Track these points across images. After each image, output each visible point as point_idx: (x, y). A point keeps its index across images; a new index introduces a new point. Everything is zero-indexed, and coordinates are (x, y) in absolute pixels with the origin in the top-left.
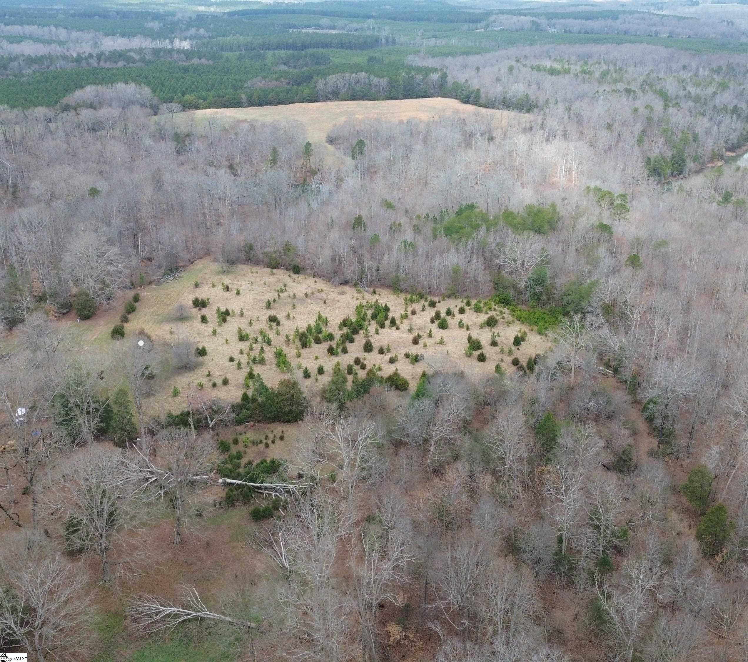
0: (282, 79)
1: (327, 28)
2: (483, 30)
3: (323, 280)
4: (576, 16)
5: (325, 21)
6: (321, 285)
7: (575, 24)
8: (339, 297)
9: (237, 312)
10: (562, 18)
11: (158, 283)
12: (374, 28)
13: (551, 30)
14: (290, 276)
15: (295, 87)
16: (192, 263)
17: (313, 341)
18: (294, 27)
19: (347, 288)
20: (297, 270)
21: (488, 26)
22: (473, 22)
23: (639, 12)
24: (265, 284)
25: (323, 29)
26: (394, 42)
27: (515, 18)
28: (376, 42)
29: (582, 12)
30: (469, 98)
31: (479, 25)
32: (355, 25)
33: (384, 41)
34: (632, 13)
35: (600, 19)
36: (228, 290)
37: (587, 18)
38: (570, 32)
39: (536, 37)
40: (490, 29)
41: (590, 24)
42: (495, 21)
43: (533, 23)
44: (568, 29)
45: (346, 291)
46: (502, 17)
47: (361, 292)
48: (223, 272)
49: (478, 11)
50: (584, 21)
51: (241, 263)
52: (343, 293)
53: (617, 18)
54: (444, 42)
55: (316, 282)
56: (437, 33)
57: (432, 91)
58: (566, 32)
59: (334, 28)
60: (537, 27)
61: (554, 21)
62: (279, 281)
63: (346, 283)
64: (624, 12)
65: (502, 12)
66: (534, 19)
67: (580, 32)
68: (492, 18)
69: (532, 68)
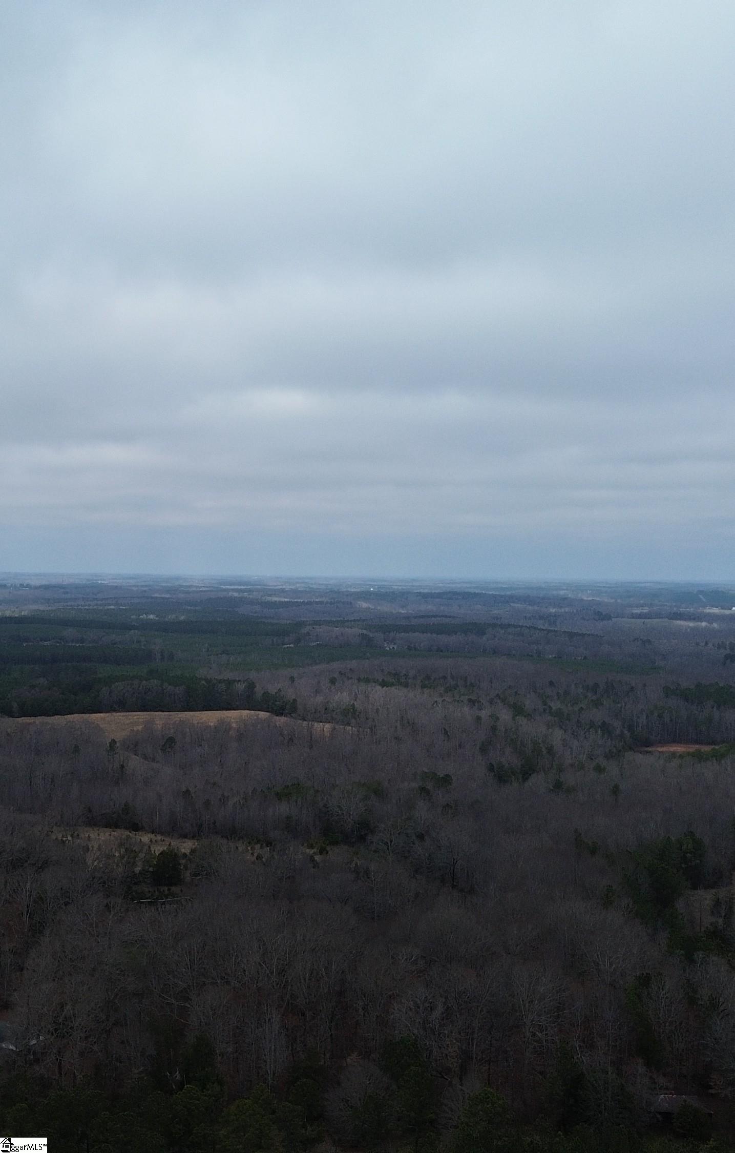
0: (55, 689)
1: (72, 641)
2: (292, 645)
4: (425, 629)
7: (423, 640)
10: (406, 631)
12: (139, 642)
13: (388, 647)
21: (298, 641)
22: (279, 635)
23: (517, 626)
27: (337, 631)
30: (283, 710)
31: (286, 639)
32: (113, 638)
34: (503, 626)
35: (458, 633)
37: (439, 633)
38: (415, 649)
39: (368, 654)
40: (301, 644)
41: (444, 639)
42: (308, 634)
43: (363, 636)
44: (412, 646)
46: (319, 629)
49: (283, 622)
50: (435, 635)
53: (484, 634)
54: (240, 659)
57: (238, 703)
58: (409, 648)
59: (84, 640)
60: (368, 641)
61: (392, 634)
64: (494, 626)
65: (318, 623)
66: (364, 632)
67: (429, 649)
68: (304, 631)
69: (359, 680)
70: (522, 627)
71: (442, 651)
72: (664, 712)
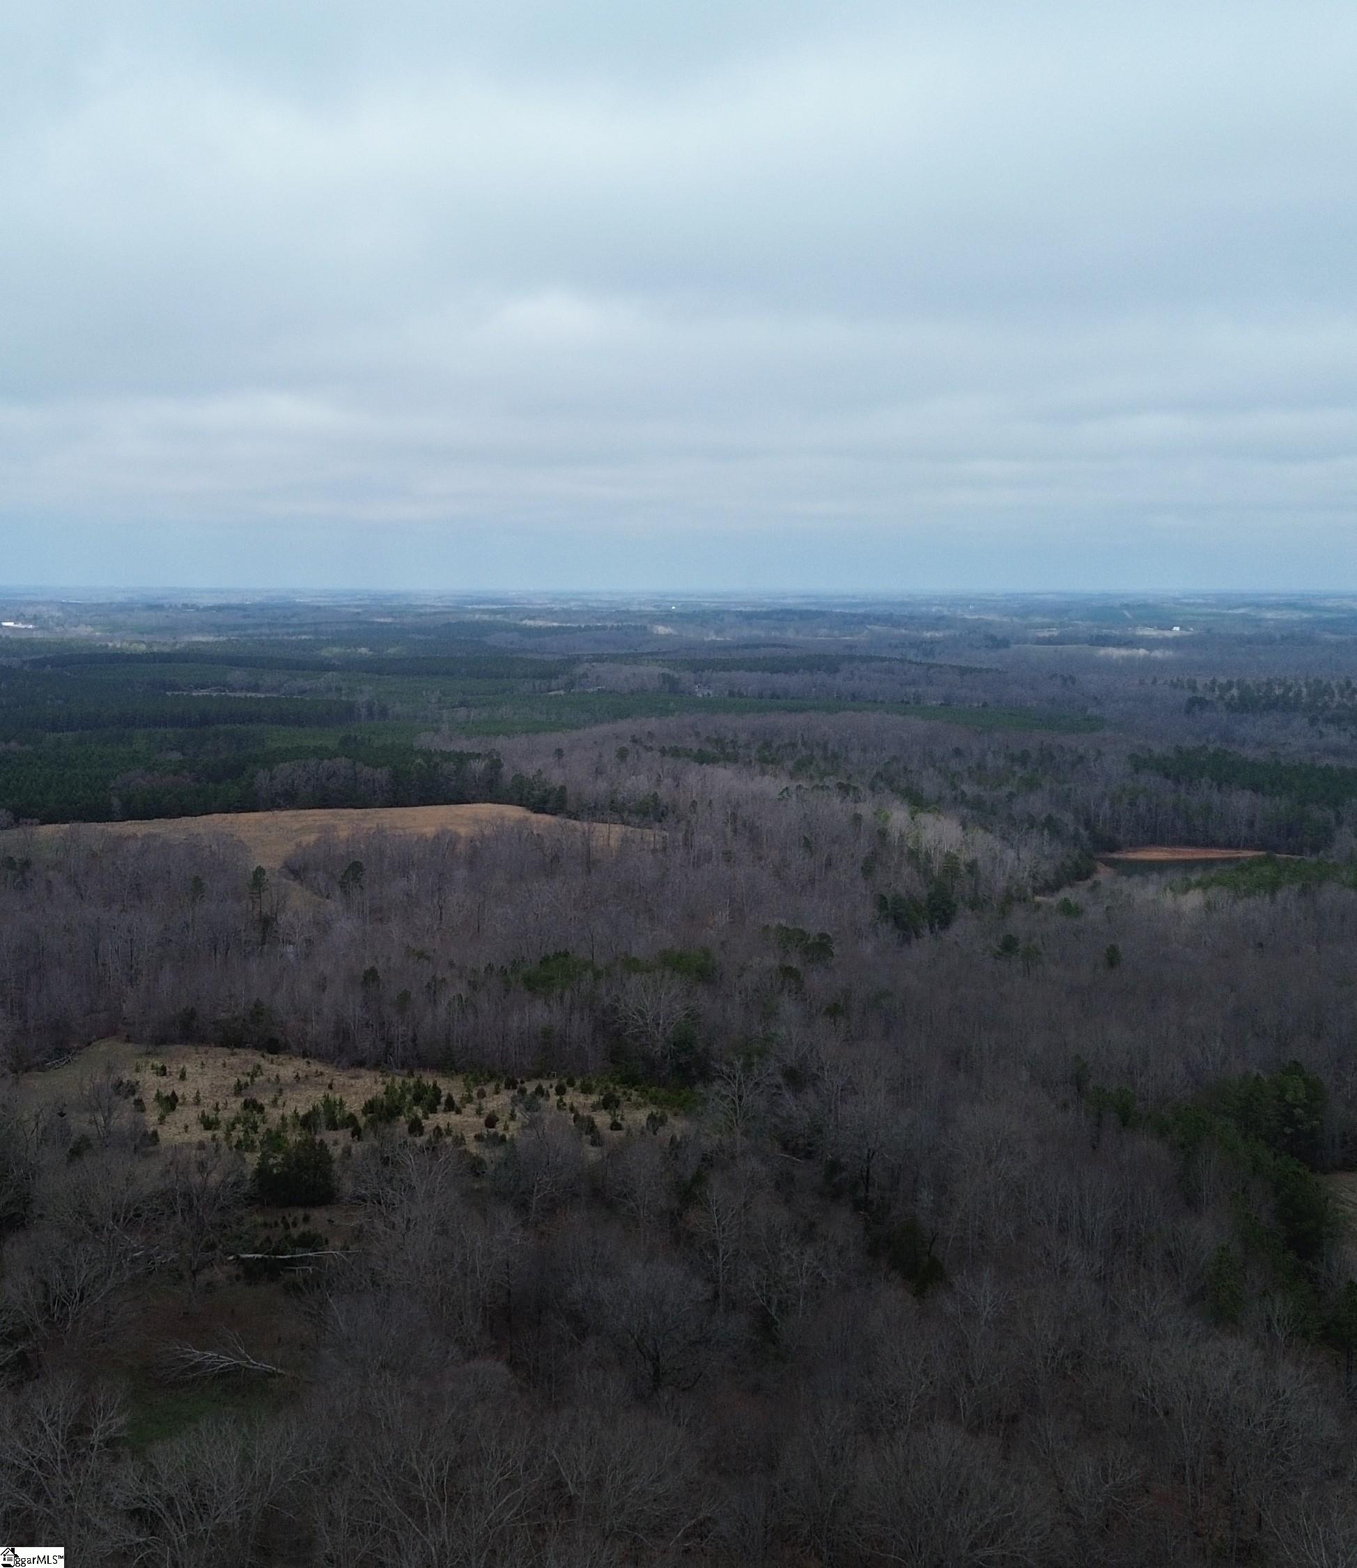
0: (186, 773)
1: (242, 689)
2: (562, 692)
3: (320, 1061)
4: (753, 665)
5: (237, 675)
6: (316, 1066)
7: (751, 681)
8: (353, 1082)
9: (190, 1099)
10: (724, 669)
11: (41, 1067)
12: (339, 689)
13: (701, 692)
14: (263, 1056)
15: (211, 785)
16: (89, 1044)
17: (324, 1125)
18: (174, 687)
19: (363, 1072)
20: (273, 1047)
21: (570, 685)
22: (542, 676)
23: (883, 660)
24: (224, 1065)
25: (234, 690)
26: (384, 713)
27: (627, 670)
28: (349, 712)
29: (764, 658)
30: (546, 804)
31: (554, 683)
32: (301, 683)
33: (364, 711)
34: (867, 659)
35: (801, 671)
36: (165, 1074)
37: (774, 670)
38: (741, 695)
39: (672, 704)
40: (576, 690)
41: (781, 680)
42: (585, 675)
43: (666, 678)
44: (736, 690)
45: (363, 1074)
46: (601, 668)
47: (387, 1076)
48: (148, 1054)
49: (548, 657)
50: (769, 675)
51: (173, 1042)
52: (357, 1077)
53: (837, 670)
54: (485, 715)
55: (308, 1063)
56: (469, 698)
57: (474, 793)
58: (731, 694)
59: (256, 688)
60: (671, 684)
61: (707, 674)
62: (247, 1061)
63: (361, 1064)
64: (851, 659)
65: (599, 659)
66: (666, 670)
67: (761, 696)
68: (579, 670)
69: (663, 752)
70: (891, 660)
71: (778, 698)
72: (1137, 797)
